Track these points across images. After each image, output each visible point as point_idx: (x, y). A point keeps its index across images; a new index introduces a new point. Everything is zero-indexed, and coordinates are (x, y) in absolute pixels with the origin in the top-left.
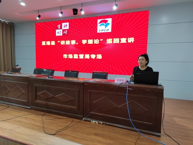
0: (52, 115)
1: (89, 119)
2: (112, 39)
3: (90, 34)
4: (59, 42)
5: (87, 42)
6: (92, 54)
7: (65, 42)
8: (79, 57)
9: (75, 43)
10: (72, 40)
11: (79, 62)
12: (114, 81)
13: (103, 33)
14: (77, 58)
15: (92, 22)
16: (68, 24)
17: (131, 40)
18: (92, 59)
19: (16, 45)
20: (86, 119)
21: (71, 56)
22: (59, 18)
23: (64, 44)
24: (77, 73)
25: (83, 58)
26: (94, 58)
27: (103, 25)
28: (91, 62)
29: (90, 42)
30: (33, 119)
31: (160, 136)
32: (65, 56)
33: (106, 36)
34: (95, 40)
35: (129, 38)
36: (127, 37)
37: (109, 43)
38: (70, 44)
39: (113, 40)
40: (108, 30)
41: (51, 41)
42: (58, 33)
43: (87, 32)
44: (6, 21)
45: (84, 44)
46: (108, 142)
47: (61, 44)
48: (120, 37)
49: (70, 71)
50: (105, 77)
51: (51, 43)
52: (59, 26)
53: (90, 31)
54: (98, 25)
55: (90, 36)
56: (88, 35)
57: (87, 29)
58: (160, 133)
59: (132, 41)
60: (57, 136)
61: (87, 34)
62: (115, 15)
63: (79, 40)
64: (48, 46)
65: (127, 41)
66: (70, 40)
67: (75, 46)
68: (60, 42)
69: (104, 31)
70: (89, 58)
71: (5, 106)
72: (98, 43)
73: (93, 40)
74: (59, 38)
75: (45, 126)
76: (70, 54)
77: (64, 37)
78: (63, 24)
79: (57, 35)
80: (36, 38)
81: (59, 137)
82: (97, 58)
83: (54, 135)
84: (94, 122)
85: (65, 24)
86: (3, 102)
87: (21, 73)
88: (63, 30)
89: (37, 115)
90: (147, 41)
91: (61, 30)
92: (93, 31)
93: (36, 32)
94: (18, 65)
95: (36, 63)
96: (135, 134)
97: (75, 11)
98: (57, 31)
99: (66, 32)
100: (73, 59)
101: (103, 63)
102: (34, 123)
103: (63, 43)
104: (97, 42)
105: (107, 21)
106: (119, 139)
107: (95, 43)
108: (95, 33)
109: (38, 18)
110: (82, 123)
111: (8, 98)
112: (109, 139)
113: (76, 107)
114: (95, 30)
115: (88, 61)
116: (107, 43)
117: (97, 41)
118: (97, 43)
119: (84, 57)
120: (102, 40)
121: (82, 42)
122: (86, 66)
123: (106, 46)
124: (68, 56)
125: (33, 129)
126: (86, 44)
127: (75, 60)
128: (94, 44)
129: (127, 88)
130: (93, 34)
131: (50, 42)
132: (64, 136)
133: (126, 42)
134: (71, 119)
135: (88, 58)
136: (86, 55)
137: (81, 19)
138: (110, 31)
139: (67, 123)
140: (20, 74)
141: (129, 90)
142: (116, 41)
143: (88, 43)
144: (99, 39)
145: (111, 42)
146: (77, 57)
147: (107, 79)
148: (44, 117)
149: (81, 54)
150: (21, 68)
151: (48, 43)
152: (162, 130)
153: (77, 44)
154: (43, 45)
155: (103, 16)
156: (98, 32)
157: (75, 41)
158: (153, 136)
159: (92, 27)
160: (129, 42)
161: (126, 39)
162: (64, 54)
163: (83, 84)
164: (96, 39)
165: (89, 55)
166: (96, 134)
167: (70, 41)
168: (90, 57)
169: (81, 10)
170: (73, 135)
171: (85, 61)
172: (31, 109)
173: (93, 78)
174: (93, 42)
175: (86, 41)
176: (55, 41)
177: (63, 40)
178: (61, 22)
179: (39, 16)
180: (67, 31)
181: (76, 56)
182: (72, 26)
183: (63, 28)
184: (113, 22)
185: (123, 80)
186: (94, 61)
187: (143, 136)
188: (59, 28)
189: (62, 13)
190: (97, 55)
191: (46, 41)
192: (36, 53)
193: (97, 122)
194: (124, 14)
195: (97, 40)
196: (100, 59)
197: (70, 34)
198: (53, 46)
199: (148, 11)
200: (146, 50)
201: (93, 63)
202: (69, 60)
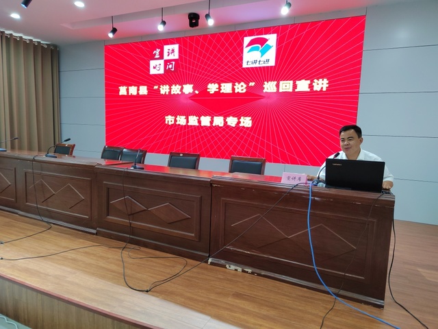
0: (142, 249)
1: (223, 262)
2: (275, 83)
3: (226, 70)
4: (156, 87)
5: (219, 88)
6: (229, 116)
7: (170, 89)
8: (199, 122)
9: (191, 91)
10: (186, 84)
11: (200, 133)
12: (279, 179)
13: (256, 68)
14: (197, 124)
15: (231, 44)
16: (176, 47)
17: (321, 85)
18: (229, 126)
19: (63, 95)
20: (216, 261)
21: (181, 120)
22: (158, 34)
23: (167, 93)
24: (196, 159)
25: (208, 124)
26: (234, 125)
27: (257, 49)
28: (227, 133)
29: (227, 88)
30: (102, 257)
31: (381, 307)
32: (169, 119)
33: (262, 74)
34: (236, 84)
35: (315, 81)
36: (311, 77)
37: (269, 91)
38: (180, 93)
39: (278, 86)
40: (268, 61)
41: (138, 85)
42: (154, 68)
43: (219, 66)
44: (42, 42)
45: (212, 92)
46: (265, 314)
47: (161, 93)
48: (295, 78)
49: (181, 155)
50: (259, 170)
51: (138, 90)
52: (157, 52)
53: (226, 65)
54: (246, 50)
55: (226, 74)
56: (222, 73)
57: (219, 59)
58: (384, 300)
59: (322, 88)
60: (153, 295)
61: (219, 71)
62: (284, 28)
63: (201, 85)
64: (132, 96)
65: (311, 86)
66: (182, 83)
67: (192, 97)
68: (159, 87)
69: (258, 63)
70: (222, 125)
71: (43, 226)
72: (244, 91)
73: (234, 85)
74: (156, 79)
75: (128, 272)
76: (181, 114)
77: (168, 78)
78: (166, 48)
79: (153, 72)
80: (107, 79)
81: (157, 297)
82: (241, 125)
83: (147, 291)
84: (233, 267)
85: (170, 47)
86: (38, 217)
87: (74, 157)
89: (110, 247)
90: (358, 87)
91: (162, 62)
92: (233, 65)
93: (107, 66)
94: (69, 139)
95: (106, 134)
96: (325, 298)
97: (194, 19)
98: (153, 63)
99: (171, 66)
100: (187, 126)
101: (253, 137)
102: (103, 265)
103: (164, 90)
104: (241, 88)
105: (266, 40)
106: (290, 308)
107: (236, 91)
108: (237, 68)
109: (111, 35)
110: (206, 269)
111: (47, 210)
112: (267, 306)
113: (193, 235)
114: (237, 62)
115: (220, 133)
116: (264, 91)
117: (242, 86)
118: (241, 92)
119: (212, 122)
120: (252, 84)
121: (207, 89)
122: (215, 142)
123: (262, 97)
124: (176, 121)
125: (103, 277)
126: (218, 93)
127: (192, 130)
128: (234, 94)
129: (310, 197)
130: (233, 70)
131: (136, 87)
132: (168, 296)
133: (309, 90)
134: (182, 260)
135: (220, 125)
136: (215, 118)
137: (205, 37)
138: (272, 63)
139: (173, 267)
140: (72, 158)
141: (313, 201)
142: (286, 86)
143: (221, 92)
144: (245, 83)
145: (275, 90)
146: (196, 121)
147: (263, 174)
148: (125, 253)
149: (205, 115)
150: (74, 145)
151: (133, 90)
152: (387, 294)
153: (197, 92)
154: (121, 93)
155: (257, 29)
156: (245, 65)
157: (192, 85)
158: (366, 306)
159: (230, 54)
160: (315, 89)
161: (309, 82)
162: (167, 115)
163: (211, 184)
164: (239, 82)
165: (222, 118)
166: (237, 295)
167: (180, 87)
168: (226, 123)
169: (207, 16)
170: (189, 295)
171: (213, 131)
172: (96, 234)
173: (231, 171)
174: (233, 89)
175: (217, 85)
176: (148, 86)
177: (166, 84)
178: (161, 43)
179: (114, 31)
180: (174, 63)
181: (193, 121)
182: (185, 51)
183: (166, 57)
184: (279, 42)
185: (300, 179)
186: (234, 132)
187: (343, 305)
188: (157, 56)
189: (164, 23)
190: (242, 119)
191: (128, 85)
192: (107, 113)
193: (240, 269)
194: (307, 24)
195: (242, 83)
196: (248, 128)
197: (180, 71)
198: (143, 96)
199: (364, 16)
200: (356, 109)
201: (231, 136)
202: (178, 129)
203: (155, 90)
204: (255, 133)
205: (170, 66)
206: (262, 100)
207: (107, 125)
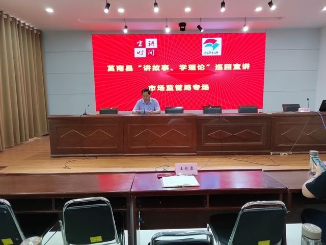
1: (277, 153)
2: (222, 65)
3: (191, 57)
4: (140, 66)
5: (188, 67)
6: (194, 84)
7: (152, 67)
8: (174, 88)
9: (168, 69)
10: (163, 64)
11: (175, 96)
13: (210, 56)
14: (172, 90)
15: (194, 41)
16: (155, 40)
17: (246, 66)
18: (195, 90)
20: (274, 153)
21: (161, 88)
22: (140, 30)
23: (149, 70)
25: (181, 90)
26: (198, 89)
27: (211, 45)
28: (194, 94)
29: (192, 67)
32: (152, 88)
33: (213, 60)
34: (199, 65)
36: (241, 62)
37: (218, 69)
38: (159, 70)
39: (223, 67)
40: (217, 52)
41: (124, 64)
42: (138, 53)
43: (187, 54)
45: (183, 70)
47: (145, 70)
48: (233, 63)
51: (125, 68)
52: (140, 42)
53: (191, 53)
54: (204, 46)
55: (191, 59)
56: (189, 58)
57: (187, 50)
59: (247, 68)
61: (187, 57)
62: (226, 35)
63: (174, 65)
64: (119, 72)
65: (241, 67)
66: (160, 64)
67: (169, 73)
68: (143, 66)
69: (211, 53)
72: (204, 69)
73: (197, 66)
74: (140, 61)
76: (161, 84)
77: (149, 60)
78: (147, 41)
79: (136, 56)
80: (95, 59)
82: (202, 89)
84: (283, 153)
85: (151, 40)
88: (148, 50)
90: (264, 68)
91: (144, 49)
92: (196, 54)
93: (95, 50)
97: (182, 25)
98: (136, 50)
100: (165, 92)
101: (210, 96)
103: (147, 68)
104: (201, 67)
105: (216, 41)
107: (199, 69)
108: (198, 56)
109: (126, 31)
113: (262, 143)
114: (199, 52)
115: (189, 94)
116: (216, 69)
118: (201, 70)
119: (183, 88)
120: (208, 65)
121: (179, 68)
123: (214, 73)
124: (157, 88)
126: (186, 71)
127: (169, 94)
128: (197, 71)
130: (196, 57)
131: (123, 66)
133: (240, 69)
135: (189, 90)
136: (185, 86)
138: (220, 54)
143: (189, 70)
145: (221, 69)
146: (172, 88)
149: (179, 84)
151: (120, 68)
154: (109, 70)
155: (210, 34)
156: (203, 54)
157: (168, 66)
159: (194, 47)
160: (243, 69)
161: (240, 65)
162: (150, 85)
164: (200, 64)
165: (190, 86)
167: (159, 66)
168: (192, 88)
169: (199, 26)
171: (184, 94)
174: (197, 68)
175: (186, 66)
176: (133, 65)
177: (148, 64)
178: (143, 37)
180: (154, 51)
181: (170, 88)
182: (162, 44)
183: (147, 46)
184: (223, 42)
186: (198, 94)
188: (140, 45)
190: (203, 86)
191: (116, 64)
192: (96, 85)
193: (286, 154)
194: (238, 34)
195: (202, 65)
196: (206, 91)
197: (159, 56)
198: (129, 72)
199: (265, 33)
200: (263, 79)
201: (196, 96)
202: (159, 94)
203: (139, 68)
204: (211, 93)
205: (151, 53)
206: (215, 75)
207: (97, 94)
